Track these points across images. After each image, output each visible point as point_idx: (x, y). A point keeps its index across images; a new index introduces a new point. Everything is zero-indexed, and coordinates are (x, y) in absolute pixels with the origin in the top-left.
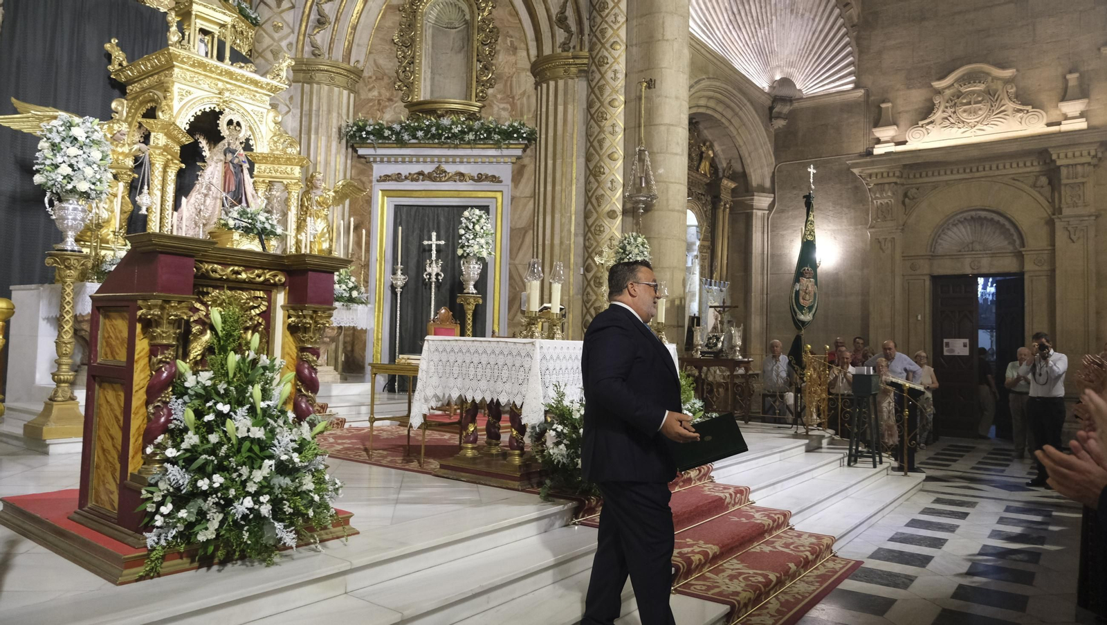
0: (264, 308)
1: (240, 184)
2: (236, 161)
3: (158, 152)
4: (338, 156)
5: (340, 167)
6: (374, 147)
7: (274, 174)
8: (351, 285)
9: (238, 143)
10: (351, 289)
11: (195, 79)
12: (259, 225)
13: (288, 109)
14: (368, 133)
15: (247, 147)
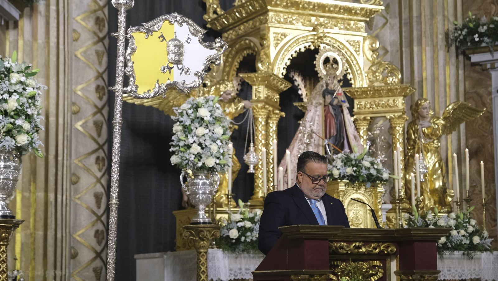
0: (380, 275)
1: (341, 127)
2: (335, 102)
3: (260, 105)
4: (447, 68)
5: (451, 81)
6: (490, 51)
7: (375, 109)
8: (471, 229)
9: (335, 81)
10: (472, 235)
11: (289, 20)
12: (364, 172)
13: (384, 21)
14: (481, 35)
15: (346, 82)
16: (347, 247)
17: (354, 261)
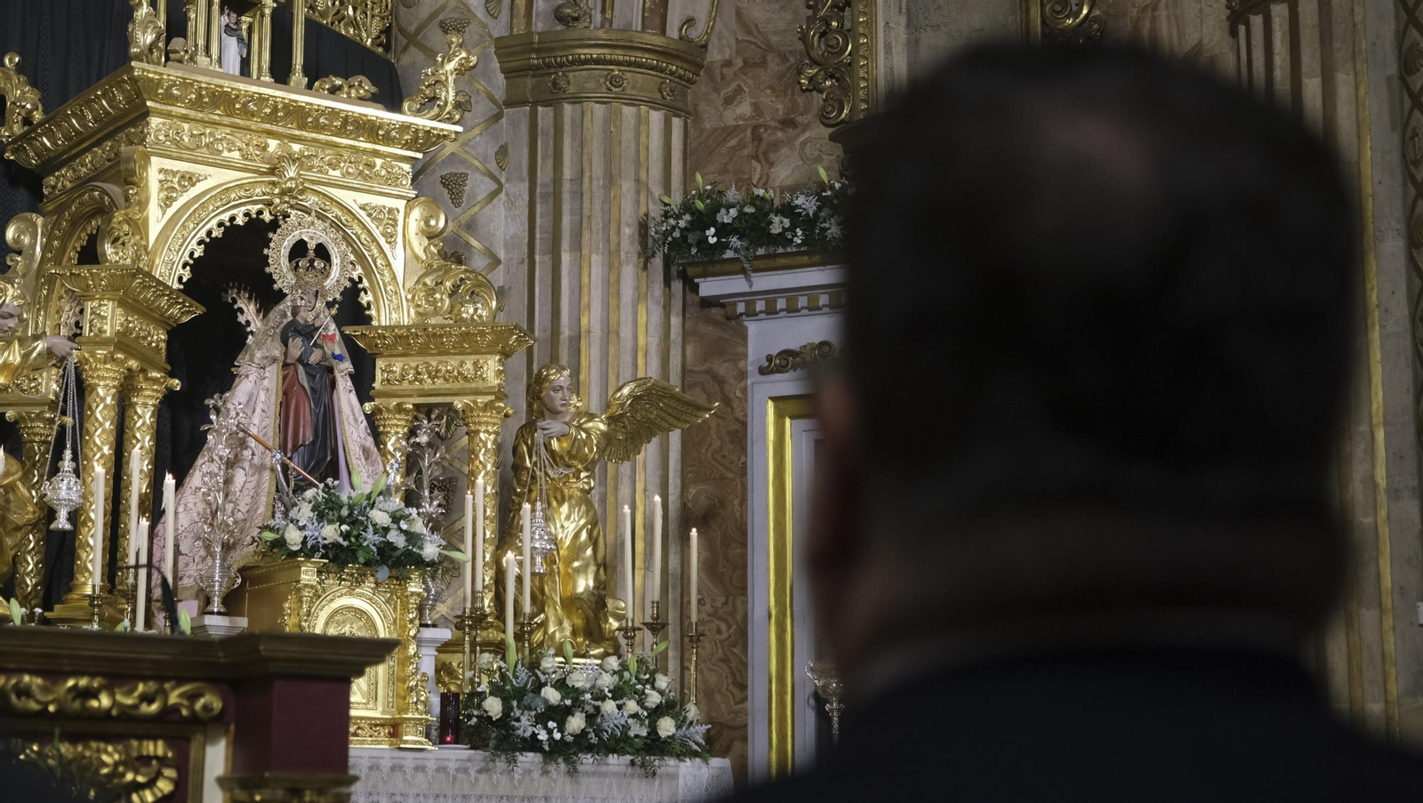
0: (164, 786)
1: (327, 423)
2: (315, 357)
3: (100, 352)
4: (642, 309)
5: (649, 339)
6: (743, 271)
7: (428, 384)
8: (654, 699)
9: (320, 305)
11: (206, 140)
13: (493, 186)
14: (723, 231)
15: (351, 309)
16: (45, 690)
17: (73, 738)
